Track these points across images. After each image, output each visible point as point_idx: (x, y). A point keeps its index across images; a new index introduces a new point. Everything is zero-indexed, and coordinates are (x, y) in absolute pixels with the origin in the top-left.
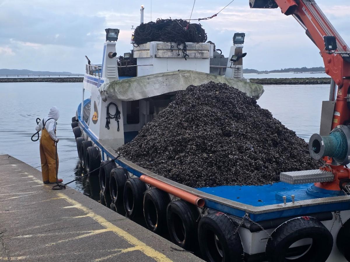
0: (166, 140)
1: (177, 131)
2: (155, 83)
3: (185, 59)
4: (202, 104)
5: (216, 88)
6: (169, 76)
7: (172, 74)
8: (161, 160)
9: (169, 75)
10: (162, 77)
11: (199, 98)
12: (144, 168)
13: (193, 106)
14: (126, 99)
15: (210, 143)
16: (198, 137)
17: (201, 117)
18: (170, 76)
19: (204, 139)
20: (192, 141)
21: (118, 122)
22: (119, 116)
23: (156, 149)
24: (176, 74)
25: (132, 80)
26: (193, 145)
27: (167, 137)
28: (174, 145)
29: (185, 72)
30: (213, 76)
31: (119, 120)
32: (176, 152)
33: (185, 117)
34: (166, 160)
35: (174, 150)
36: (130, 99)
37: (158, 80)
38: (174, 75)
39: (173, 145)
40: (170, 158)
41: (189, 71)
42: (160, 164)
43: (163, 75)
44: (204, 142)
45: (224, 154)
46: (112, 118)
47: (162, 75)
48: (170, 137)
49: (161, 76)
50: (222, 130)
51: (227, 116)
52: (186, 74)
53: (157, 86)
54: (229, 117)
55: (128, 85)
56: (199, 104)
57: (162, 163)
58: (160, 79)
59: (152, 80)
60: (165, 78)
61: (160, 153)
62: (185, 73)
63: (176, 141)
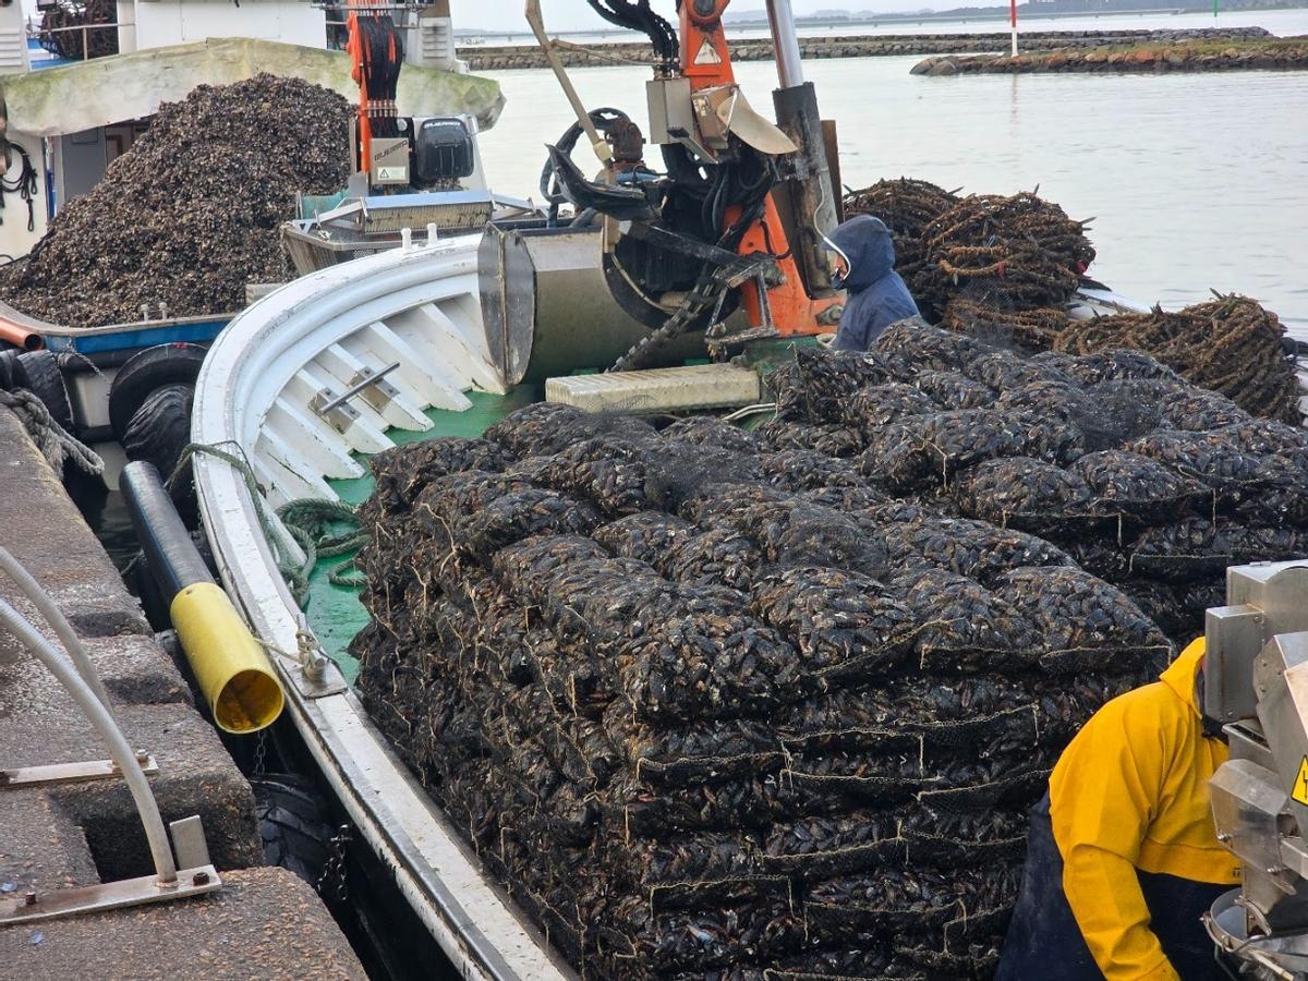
0: (97, 238)
1: (130, 215)
2: (128, 81)
3: (235, 5)
4: (212, 137)
5: (268, 91)
6: (174, 59)
7: (184, 50)
8: (77, 290)
9: (174, 55)
10: (150, 63)
11: (207, 122)
12: (27, 312)
13: (187, 144)
14: (41, 129)
15: (206, 242)
16: (180, 229)
17: (197, 175)
18: (179, 58)
19: (194, 234)
20: (162, 239)
21: (30, 202)
22: (34, 185)
23: (68, 263)
24: (196, 52)
25: (56, 72)
26: (163, 249)
27: (101, 232)
28: (114, 252)
29: (226, 45)
30: (322, 56)
31: (32, 197)
32: (118, 268)
33: (159, 174)
34: (89, 293)
35: (113, 266)
36: (53, 129)
37: (136, 70)
38: (189, 53)
39: (111, 252)
40: (103, 286)
41: (239, 42)
42: (71, 301)
43: (154, 57)
44: (191, 241)
45: (237, 272)
46: (10, 191)
47: (150, 55)
48: (110, 230)
49: (145, 60)
50: (254, 208)
51: (281, 172)
52: (229, 52)
53: (136, 88)
54: (285, 174)
55: (41, 86)
56: (203, 137)
57: (79, 299)
58: (144, 66)
59: (117, 71)
60: (160, 63)
61: (77, 273)
62: (224, 49)
63: (123, 240)
